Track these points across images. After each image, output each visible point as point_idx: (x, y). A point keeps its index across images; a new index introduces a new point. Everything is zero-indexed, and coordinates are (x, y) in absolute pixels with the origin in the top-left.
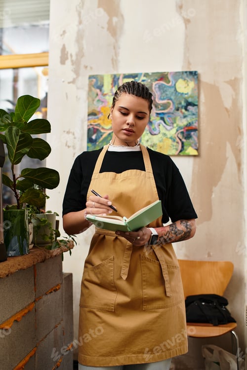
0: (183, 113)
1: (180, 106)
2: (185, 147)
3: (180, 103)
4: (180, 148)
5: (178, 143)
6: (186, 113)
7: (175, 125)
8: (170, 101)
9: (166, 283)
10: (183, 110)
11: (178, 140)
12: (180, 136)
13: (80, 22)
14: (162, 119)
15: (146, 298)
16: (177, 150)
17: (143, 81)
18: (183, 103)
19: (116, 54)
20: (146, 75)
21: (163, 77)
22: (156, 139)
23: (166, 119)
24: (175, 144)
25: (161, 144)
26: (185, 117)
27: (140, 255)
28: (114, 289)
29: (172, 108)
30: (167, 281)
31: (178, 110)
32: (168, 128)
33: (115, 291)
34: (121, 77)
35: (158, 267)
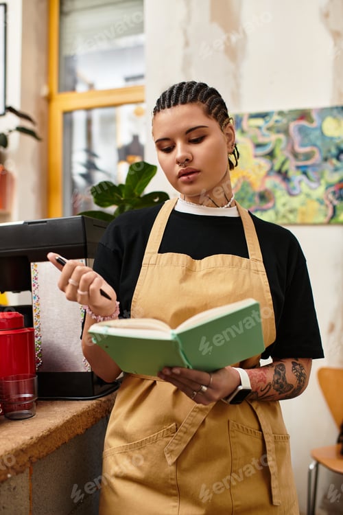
0: (334, 165)
1: (329, 155)
2: (338, 212)
3: (329, 151)
4: (330, 212)
5: (327, 206)
6: (338, 164)
7: (323, 182)
8: (315, 149)
9: (273, 477)
10: (334, 161)
11: (327, 202)
12: (331, 197)
13: (187, 44)
14: (305, 173)
15: (237, 506)
16: (326, 215)
17: (277, 121)
18: (334, 151)
19: (238, 86)
20: (281, 113)
21: (304, 115)
22: (295, 202)
23: (310, 173)
24: (323, 208)
25: (304, 208)
26: (336, 170)
27: (229, 422)
28: (174, 492)
29: (317, 158)
30: (274, 474)
31: (326, 159)
32: (313, 185)
33: (175, 495)
34: (245, 118)
35: (259, 441)
